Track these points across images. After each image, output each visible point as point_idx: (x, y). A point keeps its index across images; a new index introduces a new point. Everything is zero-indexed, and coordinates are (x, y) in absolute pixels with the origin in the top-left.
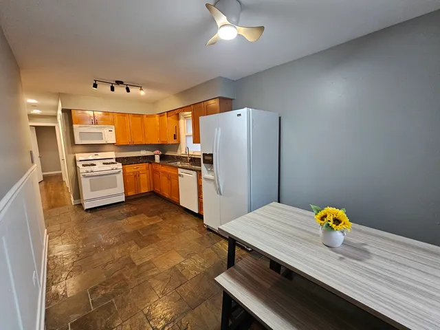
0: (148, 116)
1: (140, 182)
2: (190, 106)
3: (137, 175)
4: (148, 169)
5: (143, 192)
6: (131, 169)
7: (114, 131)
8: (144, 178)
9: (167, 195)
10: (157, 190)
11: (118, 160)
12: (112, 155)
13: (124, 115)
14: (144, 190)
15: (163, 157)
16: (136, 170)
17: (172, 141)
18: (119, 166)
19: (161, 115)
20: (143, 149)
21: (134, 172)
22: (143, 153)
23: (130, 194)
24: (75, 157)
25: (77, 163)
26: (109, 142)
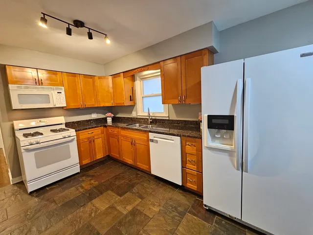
0: (100, 78)
1: (95, 148)
2: (159, 62)
3: (91, 141)
4: (102, 133)
5: (98, 158)
6: (86, 134)
7: (63, 93)
8: (99, 143)
9: (130, 161)
10: (115, 155)
11: (68, 125)
12: (62, 120)
13: (74, 75)
14: (100, 156)
15: (115, 120)
16: (90, 135)
17: (128, 103)
18: (72, 132)
19: (115, 76)
20: (94, 112)
21: (88, 138)
22: (94, 116)
23: (85, 162)
24: (13, 125)
25: (16, 132)
26: (57, 106)
